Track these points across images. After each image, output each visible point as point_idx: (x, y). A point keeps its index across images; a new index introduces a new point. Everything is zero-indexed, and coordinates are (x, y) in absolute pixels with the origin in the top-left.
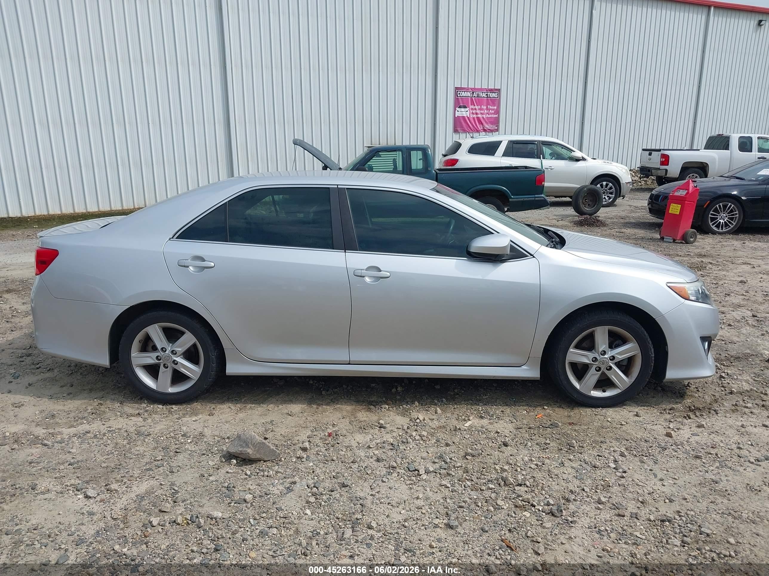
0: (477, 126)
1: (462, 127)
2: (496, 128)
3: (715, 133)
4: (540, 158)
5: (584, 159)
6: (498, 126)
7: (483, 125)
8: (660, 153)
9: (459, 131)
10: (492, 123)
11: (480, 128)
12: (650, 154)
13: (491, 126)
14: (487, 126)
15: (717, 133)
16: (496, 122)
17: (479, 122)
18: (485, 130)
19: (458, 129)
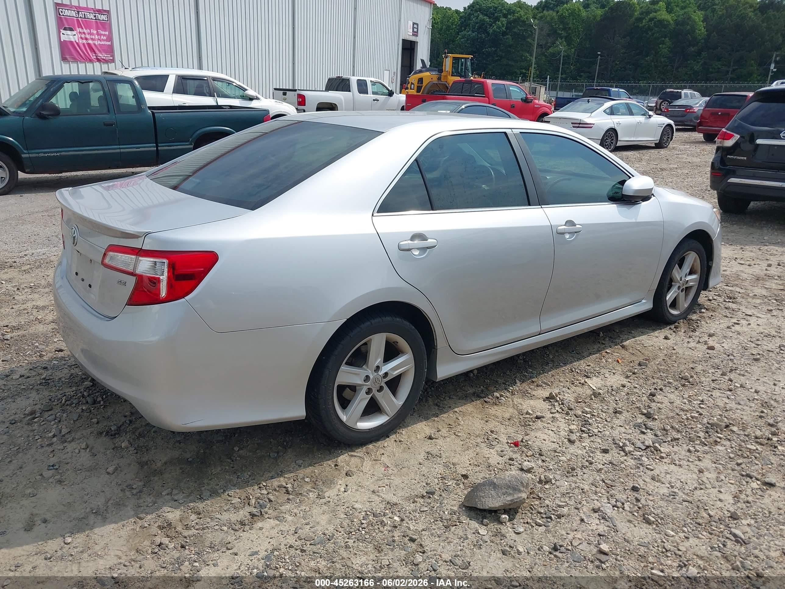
0: (89, 55)
1: (71, 54)
2: (112, 58)
3: (334, 76)
4: (214, 96)
5: (257, 98)
6: (113, 56)
7: (95, 53)
8: (296, 93)
9: (69, 59)
10: (106, 52)
11: (93, 57)
12: (285, 94)
13: (106, 55)
14: (101, 56)
15: (336, 76)
16: (110, 50)
17: (90, 50)
18: (99, 60)
19: (67, 57)
